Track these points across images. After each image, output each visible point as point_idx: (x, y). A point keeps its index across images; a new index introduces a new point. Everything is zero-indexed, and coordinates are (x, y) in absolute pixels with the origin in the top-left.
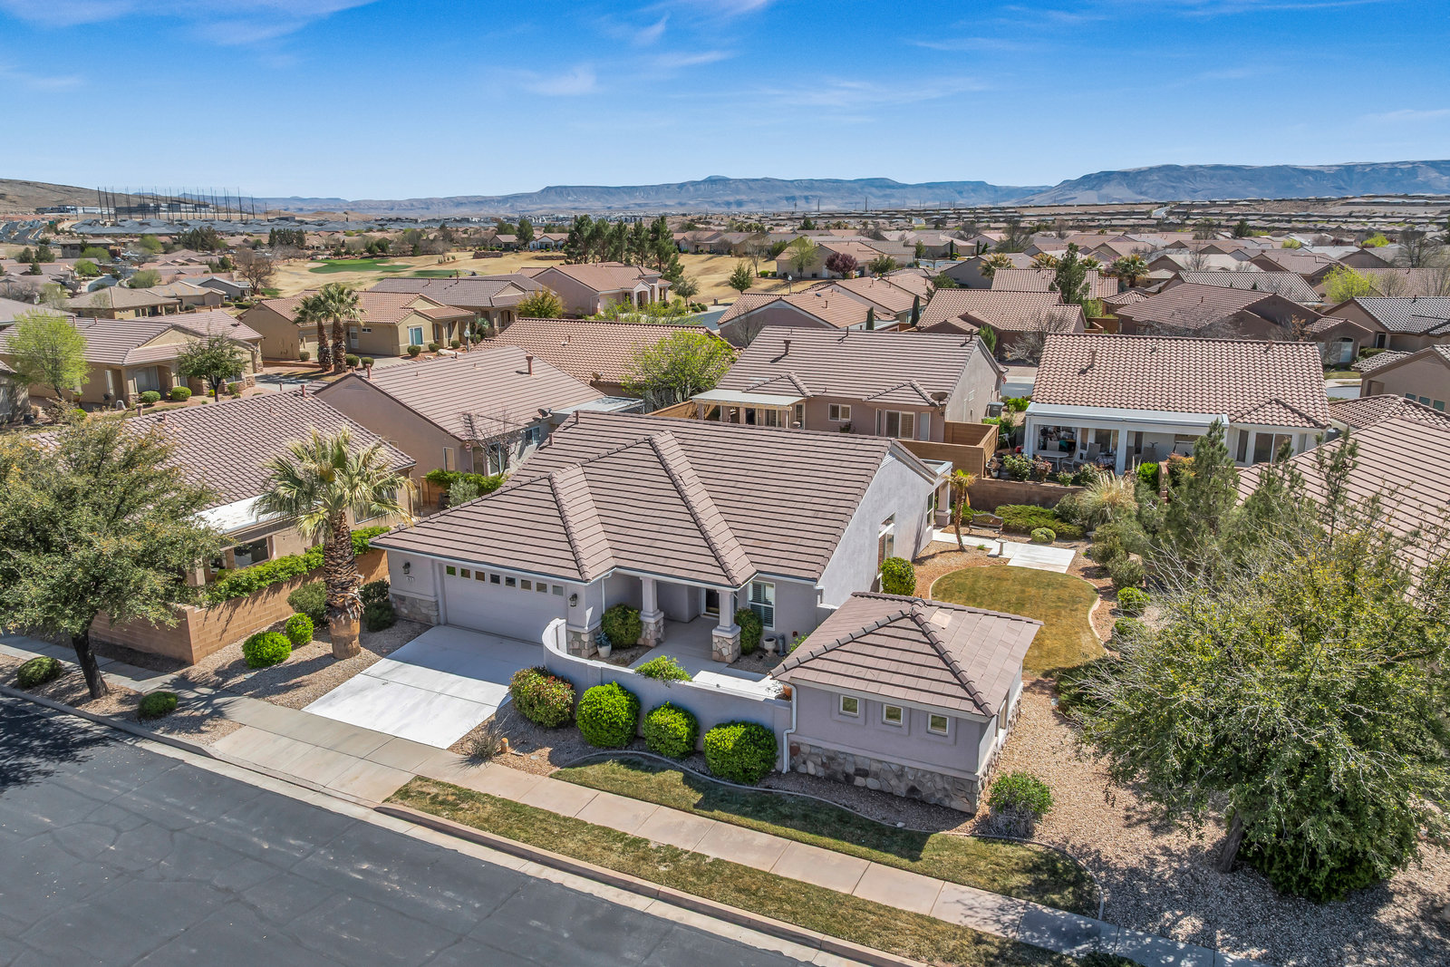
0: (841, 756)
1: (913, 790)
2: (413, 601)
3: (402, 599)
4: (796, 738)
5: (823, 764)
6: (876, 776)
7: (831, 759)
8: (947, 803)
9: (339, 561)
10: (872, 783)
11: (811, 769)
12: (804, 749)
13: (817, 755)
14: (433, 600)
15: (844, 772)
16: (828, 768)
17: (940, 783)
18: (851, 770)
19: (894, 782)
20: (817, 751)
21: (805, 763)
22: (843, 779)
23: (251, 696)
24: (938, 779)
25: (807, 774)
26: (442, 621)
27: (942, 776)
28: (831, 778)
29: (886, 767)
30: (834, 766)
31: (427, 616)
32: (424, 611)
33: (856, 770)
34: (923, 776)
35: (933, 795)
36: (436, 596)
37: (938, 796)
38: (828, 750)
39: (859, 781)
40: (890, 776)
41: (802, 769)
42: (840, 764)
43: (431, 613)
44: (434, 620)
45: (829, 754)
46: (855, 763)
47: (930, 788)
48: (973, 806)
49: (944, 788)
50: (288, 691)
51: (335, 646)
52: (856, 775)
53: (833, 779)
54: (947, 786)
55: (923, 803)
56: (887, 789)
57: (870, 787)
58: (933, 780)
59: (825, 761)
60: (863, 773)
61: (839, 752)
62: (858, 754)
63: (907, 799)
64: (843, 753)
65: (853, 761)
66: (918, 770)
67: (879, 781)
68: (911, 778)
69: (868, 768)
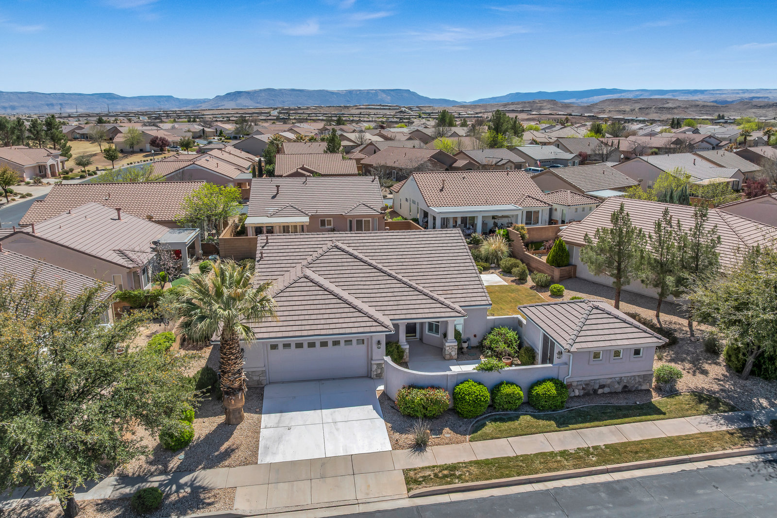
0: (592, 382)
1: (625, 387)
4: (570, 380)
6: (608, 386)
7: (587, 385)
8: (639, 388)
10: (607, 390)
11: (577, 393)
12: (575, 384)
13: (581, 385)
15: (593, 389)
16: (585, 390)
18: (597, 387)
19: (617, 386)
20: (581, 383)
21: (573, 391)
22: (591, 392)
23: (204, 468)
24: (637, 378)
25: (575, 396)
26: (268, 382)
27: (639, 376)
29: (613, 380)
30: (590, 388)
31: (258, 381)
33: (600, 386)
34: (630, 379)
35: (634, 386)
36: (263, 366)
37: (636, 386)
38: (586, 381)
40: (616, 383)
41: (572, 394)
42: (591, 386)
43: (261, 378)
44: (264, 382)
45: (585, 383)
47: (633, 383)
48: (650, 385)
49: (639, 381)
50: (229, 456)
51: (231, 416)
52: (599, 388)
53: (587, 395)
54: (640, 380)
55: (630, 391)
56: (613, 391)
57: (605, 392)
58: (635, 379)
59: (584, 386)
60: (602, 386)
61: (591, 380)
62: (600, 378)
63: (622, 392)
64: (593, 380)
65: (598, 382)
66: (628, 377)
67: (610, 388)
68: (625, 381)
69: (605, 384)
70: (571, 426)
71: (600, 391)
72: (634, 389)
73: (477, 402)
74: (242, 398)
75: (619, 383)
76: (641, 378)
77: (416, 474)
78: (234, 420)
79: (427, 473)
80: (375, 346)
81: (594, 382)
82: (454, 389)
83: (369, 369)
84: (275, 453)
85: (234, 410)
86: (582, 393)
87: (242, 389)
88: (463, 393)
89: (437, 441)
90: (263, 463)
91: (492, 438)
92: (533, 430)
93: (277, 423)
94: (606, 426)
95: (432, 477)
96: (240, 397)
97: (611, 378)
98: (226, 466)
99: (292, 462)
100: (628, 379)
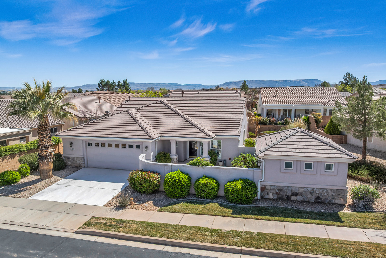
0: (285, 188)
1: (318, 198)
2: (74, 159)
3: (69, 158)
4: (264, 183)
5: (277, 193)
6: (301, 194)
7: (280, 190)
8: (333, 201)
9: (45, 136)
10: (299, 198)
11: (271, 196)
13: (274, 189)
14: (82, 157)
15: (286, 195)
16: (279, 195)
17: (330, 193)
18: (289, 193)
19: (309, 196)
20: (274, 187)
21: (268, 194)
22: (285, 198)
23: (2, 195)
24: (329, 191)
25: (269, 199)
26: (86, 166)
27: (331, 190)
28: (280, 199)
29: (306, 190)
30: (282, 193)
31: (80, 164)
32: (78, 162)
33: (292, 193)
34: (323, 191)
35: (327, 199)
36: (84, 155)
37: (329, 199)
38: (279, 186)
39: (293, 198)
40: (308, 193)
41: (267, 197)
42: (284, 192)
43: (81, 162)
44: (83, 165)
46: (292, 190)
47: (326, 196)
48: (345, 201)
50: (20, 192)
51: (42, 174)
52: (292, 195)
54: (333, 194)
55: (323, 203)
56: (306, 200)
57: (298, 200)
58: (327, 192)
59: (277, 191)
60: (295, 194)
61: (284, 186)
62: (293, 186)
63: (315, 202)
64: (286, 187)
65: (291, 189)
66: (320, 189)
67: (302, 197)
68: (317, 193)
69: (297, 192)
70: (243, 215)
72: (327, 201)
75: (311, 193)
76: (334, 192)
77: (96, 220)
78: (43, 177)
79: (103, 221)
81: (287, 189)
84: (42, 196)
86: (276, 197)
89: (136, 206)
90: (30, 198)
93: (64, 183)
94: (275, 221)
95: (102, 224)
96: (46, 163)
97: (303, 188)
98: (12, 196)
100: (321, 191)
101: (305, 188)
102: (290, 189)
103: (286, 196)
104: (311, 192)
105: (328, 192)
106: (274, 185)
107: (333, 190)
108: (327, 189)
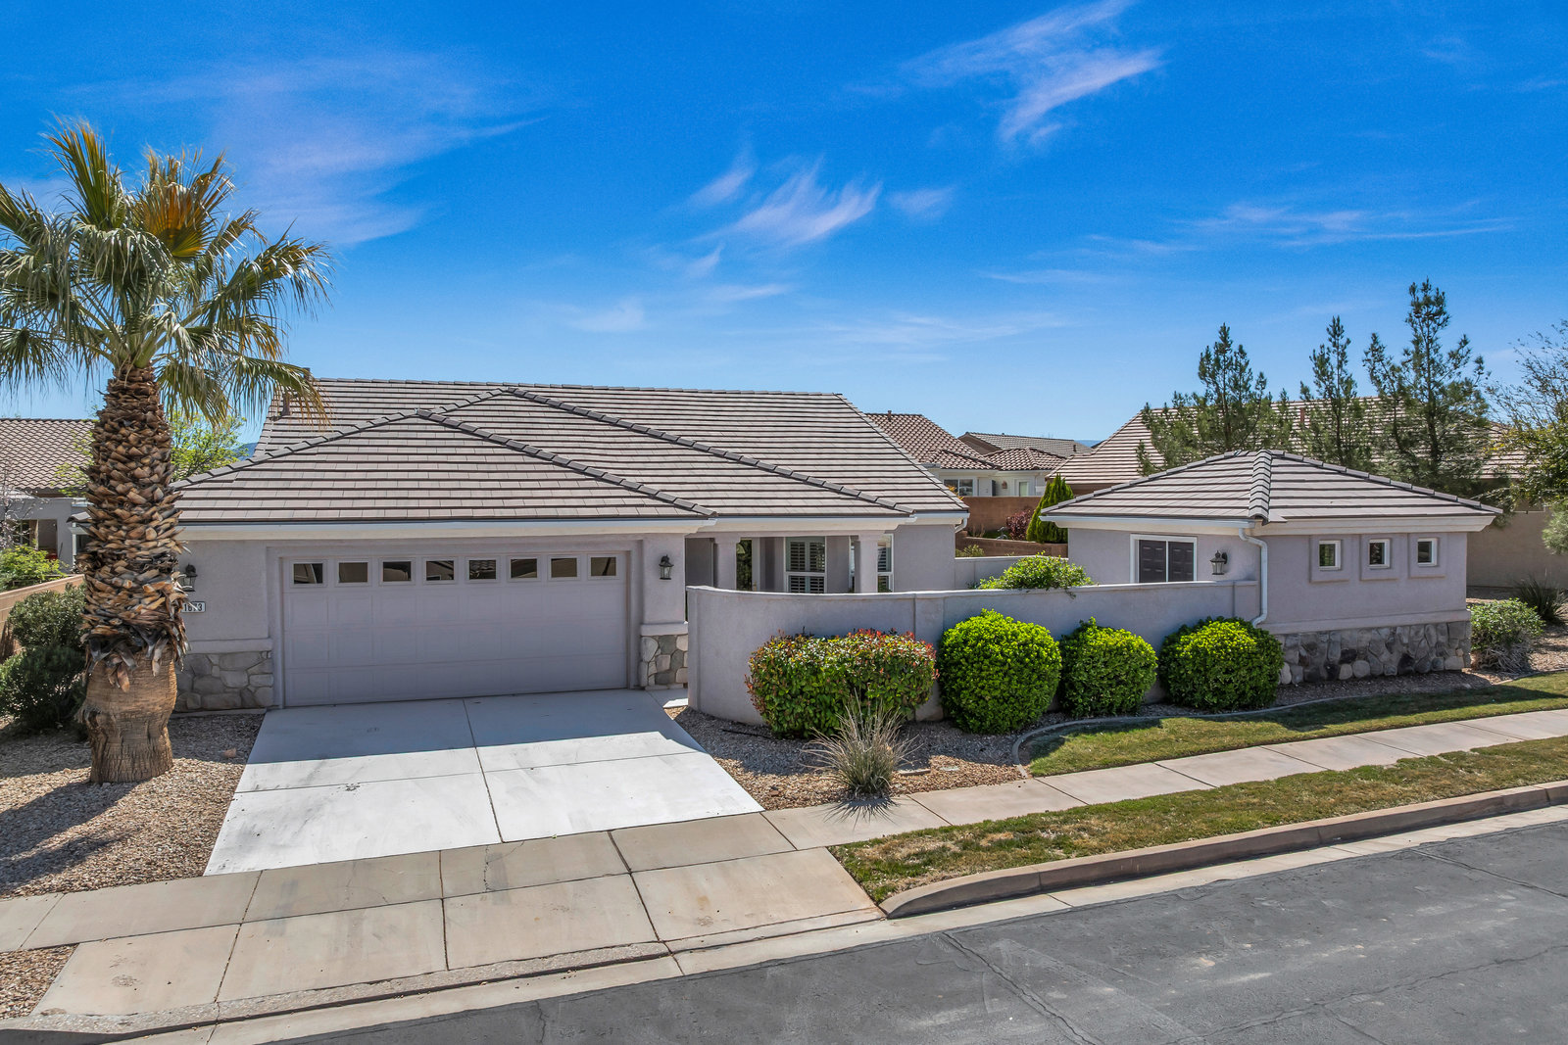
0: (1325, 638)
1: (1406, 659)
2: (200, 665)
6: (1365, 654)
7: (1310, 648)
8: (1441, 666)
10: (1361, 667)
11: (1287, 675)
13: (1295, 647)
15: (1328, 663)
16: (1307, 665)
17: (1434, 637)
18: (1337, 655)
19: (1385, 656)
20: (1294, 641)
22: (1324, 674)
24: (1432, 631)
26: (280, 703)
27: (1436, 626)
29: (1376, 635)
30: (1316, 659)
32: (234, 680)
33: (1343, 653)
34: (1417, 633)
35: (1426, 658)
36: (269, 637)
38: (1305, 635)
40: (1383, 647)
42: (1322, 653)
43: (256, 680)
44: (266, 696)
45: (1305, 641)
46: (1341, 644)
47: (1424, 648)
48: (1466, 658)
49: (1438, 644)
50: (80, 859)
51: (115, 747)
52: (1342, 662)
53: (1310, 680)
55: (1418, 674)
56: (1378, 670)
57: (1359, 674)
58: (1428, 636)
59: (1304, 653)
60: (1349, 656)
61: (1321, 633)
62: (1344, 627)
63: (1399, 675)
64: (1326, 633)
65: (1339, 640)
66: (1410, 626)
67: (1368, 661)
68: (1406, 641)
69: (1354, 647)
71: (1346, 671)
72: (1427, 667)
73: (1026, 659)
74: (164, 676)
75: (1389, 646)
76: (1442, 634)
77: (886, 851)
78: (126, 763)
79: (932, 845)
80: (651, 577)
81: (1329, 642)
82: (943, 637)
83: (633, 663)
84: (284, 846)
85: (125, 718)
86: (1300, 675)
87: (169, 636)
88: (979, 638)
89: (919, 780)
90: (224, 872)
91: (1106, 765)
92: (1227, 740)
93: (301, 780)
95: (957, 849)
96: (156, 668)
97: (1369, 630)
98: (50, 890)
99: (356, 864)
100: (1413, 633)
101: (1373, 631)
102: (1337, 638)
103: (1325, 666)
104: (1389, 641)
105: (1430, 636)
106: (1295, 631)
107: (1439, 627)
108: (1426, 625)
